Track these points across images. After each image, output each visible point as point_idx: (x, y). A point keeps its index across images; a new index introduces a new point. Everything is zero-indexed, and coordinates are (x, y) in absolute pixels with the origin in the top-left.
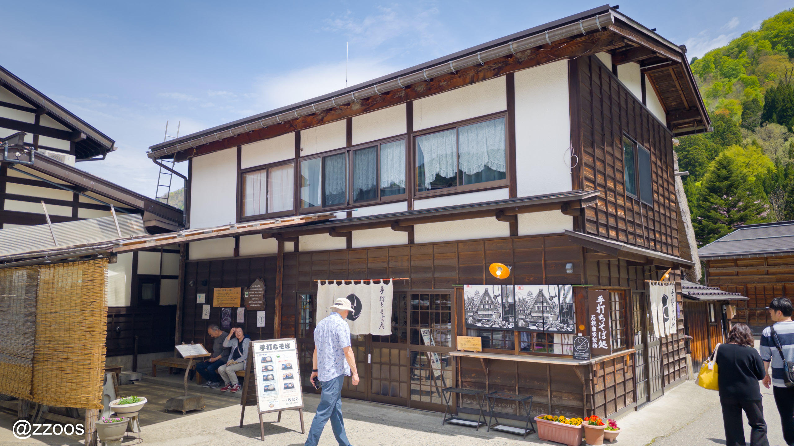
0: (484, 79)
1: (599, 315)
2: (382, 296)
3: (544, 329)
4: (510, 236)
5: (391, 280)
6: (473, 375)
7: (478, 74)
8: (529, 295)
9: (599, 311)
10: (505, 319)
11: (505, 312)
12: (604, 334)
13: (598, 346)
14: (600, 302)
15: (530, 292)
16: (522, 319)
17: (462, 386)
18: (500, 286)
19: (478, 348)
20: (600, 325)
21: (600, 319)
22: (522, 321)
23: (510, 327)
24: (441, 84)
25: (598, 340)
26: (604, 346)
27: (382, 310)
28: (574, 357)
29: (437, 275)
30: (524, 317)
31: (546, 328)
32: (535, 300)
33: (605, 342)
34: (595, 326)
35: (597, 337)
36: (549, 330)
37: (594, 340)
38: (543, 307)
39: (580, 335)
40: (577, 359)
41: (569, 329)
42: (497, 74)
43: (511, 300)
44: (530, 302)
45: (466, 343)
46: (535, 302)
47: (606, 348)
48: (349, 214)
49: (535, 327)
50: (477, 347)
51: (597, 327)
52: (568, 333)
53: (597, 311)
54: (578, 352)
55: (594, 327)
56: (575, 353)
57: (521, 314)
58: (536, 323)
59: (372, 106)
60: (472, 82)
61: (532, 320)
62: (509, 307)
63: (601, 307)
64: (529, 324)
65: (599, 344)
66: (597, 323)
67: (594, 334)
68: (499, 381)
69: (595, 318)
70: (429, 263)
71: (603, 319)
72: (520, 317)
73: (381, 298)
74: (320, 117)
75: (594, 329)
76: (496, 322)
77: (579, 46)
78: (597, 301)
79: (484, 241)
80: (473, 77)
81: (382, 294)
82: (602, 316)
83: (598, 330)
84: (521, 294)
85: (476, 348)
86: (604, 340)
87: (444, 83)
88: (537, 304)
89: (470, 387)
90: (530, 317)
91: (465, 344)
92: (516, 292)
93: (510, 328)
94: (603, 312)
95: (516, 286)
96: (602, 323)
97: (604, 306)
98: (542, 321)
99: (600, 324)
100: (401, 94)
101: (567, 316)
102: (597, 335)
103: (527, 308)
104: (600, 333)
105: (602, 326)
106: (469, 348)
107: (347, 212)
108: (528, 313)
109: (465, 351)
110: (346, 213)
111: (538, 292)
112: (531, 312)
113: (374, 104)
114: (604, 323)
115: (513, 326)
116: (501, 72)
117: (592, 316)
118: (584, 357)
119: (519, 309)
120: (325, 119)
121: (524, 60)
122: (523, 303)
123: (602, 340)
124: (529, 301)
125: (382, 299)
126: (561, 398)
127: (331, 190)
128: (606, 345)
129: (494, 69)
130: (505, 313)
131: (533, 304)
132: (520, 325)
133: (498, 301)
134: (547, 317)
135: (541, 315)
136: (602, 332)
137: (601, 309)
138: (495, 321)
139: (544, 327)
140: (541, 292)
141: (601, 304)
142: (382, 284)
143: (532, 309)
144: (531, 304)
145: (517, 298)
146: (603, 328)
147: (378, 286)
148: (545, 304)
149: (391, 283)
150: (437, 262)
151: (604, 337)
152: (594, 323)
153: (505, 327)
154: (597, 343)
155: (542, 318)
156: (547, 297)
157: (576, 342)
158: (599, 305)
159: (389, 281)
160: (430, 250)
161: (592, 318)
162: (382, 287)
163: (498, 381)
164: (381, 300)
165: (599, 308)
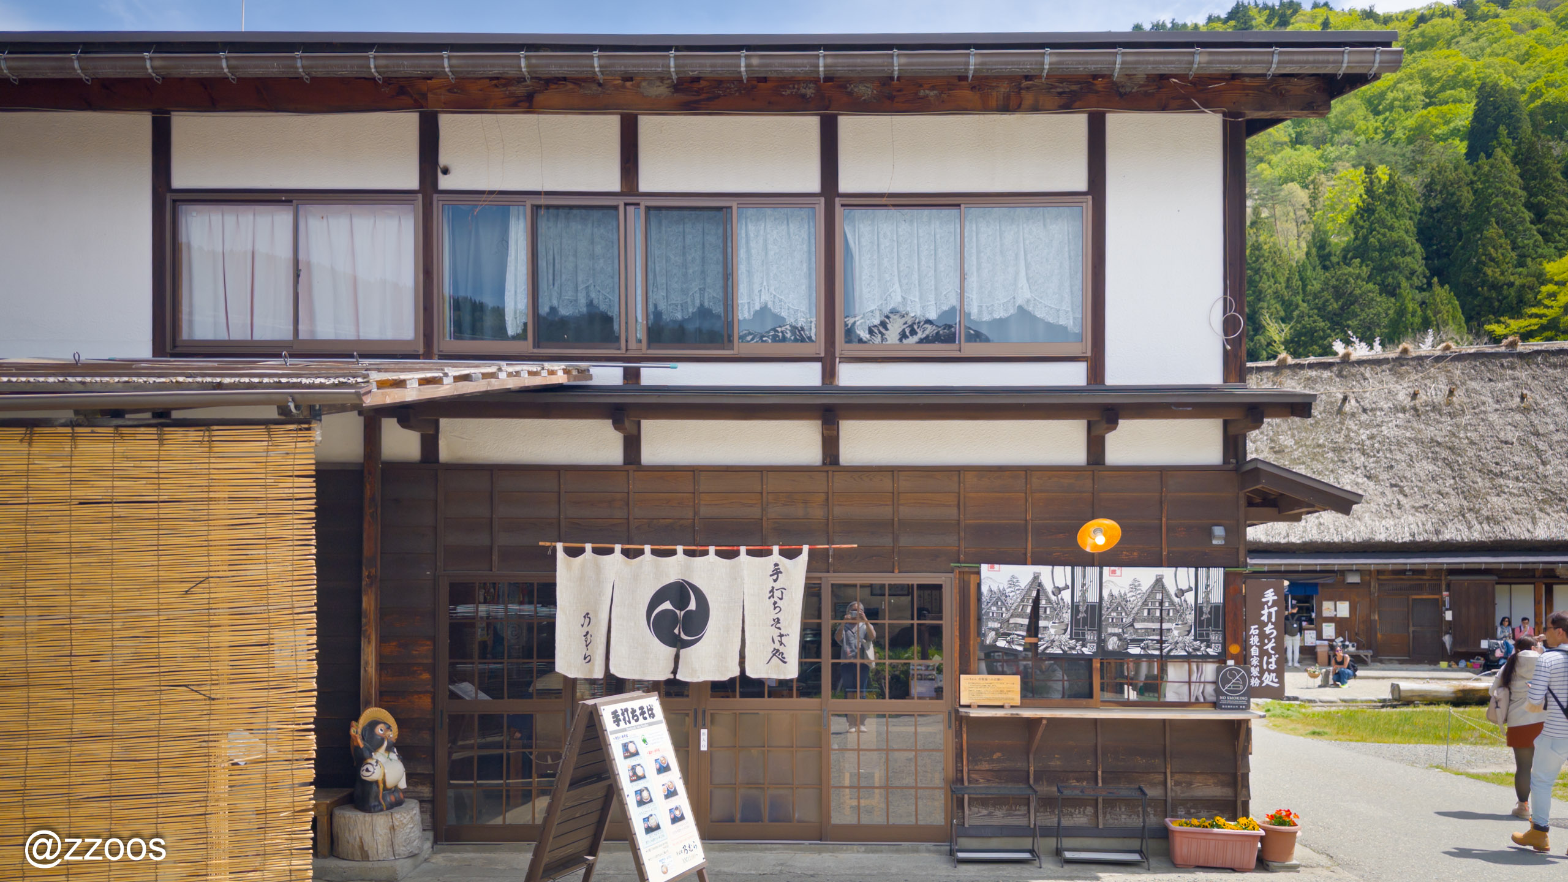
0: (1036, 109)
1: (1266, 625)
2: (777, 585)
3: (1161, 652)
4: (1089, 463)
5: (806, 548)
6: (995, 757)
7: (1019, 93)
8: (1135, 586)
9: (1265, 618)
10: (1077, 636)
11: (1077, 621)
12: (1273, 660)
13: (1262, 682)
14: (1268, 601)
15: (1135, 580)
16: (1114, 635)
17: (969, 782)
18: (1069, 569)
19: (1013, 699)
20: (1267, 644)
21: (1268, 632)
22: (1115, 639)
23: (1086, 651)
24: (922, 93)
25: (1262, 672)
26: (1272, 681)
27: (778, 621)
28: (1216, 705)
29: (905, 541)
30: (1120, 630)
31: (1165, 651)
32: (1144, 598)
33: (1275, 674)
34: (1257, 646)
35: (1261, 666)
36: (1172, 654)
37: (1255, 672)
38: (1161, 610)
39: (1230, 663)
40: (1225, 709)
41: (1210, 651)
42: (1067, 105)
43: (1092, 597)
44: (1135, 601)
45: (983, 690)
46: (1146, 601)
47: (1277, 685)
48: (631, 375)
49: (1139, 649)
50: (1010, 695)
51: (1261, 647)
52: (1206, 658)
53: (1262, 618)
54: (1227, 695)
55: (1254, 647)
56: (1221, 698)
57: (1114, 625)
58: (1142, 641)
59: (709, 99)
60: (1006, 108)
61: (1135, 637)
62: (1086, 612)
63: (1271, 610)
64: (1128, 644)
65: (1264, 678)
66: (1261, 641)
67: (1255, 661)
68: (1058, 763)
69: (1257, 631)
70: (885, 512)
71: (1272, 633)
72: (1110, 630)
73: (772, 591)
74: (520, 90)
75: (1254, 651)
76: (1057, 643)
77: (1247, 95)
78: (1264, 600)
79: (1027, 471)
80: (1007, 98)
81: (775, 581)
82: (1270, 626)
83: (1263, 653)
84: (1115, 585)
85: (1006, 699)
86: (1273, 671)
87: (932, 93)
88: (1147, 605)
89: (988, 781)
90: (1131, 630)
91: (980, 693)
92: (1104, 580)
93: (1086, 653)
94: (1273, 620)
95: (1106, 570)
96: (1270, 640)
97: (1276, 608)
98: (1158, 638)
99: (1266, 641)
100: (803, 91)
101: (1207, 627)
102: (1261, 662)
103: (1126, 614)
104: (1265, 658)
105: (1269, 646)
106: (989, 699)
107: (626, 369)
108: (1128, 622)
109: (979, 706)
110: (621, 369)
111: (1152, 580)
112: (1134, 620)
113: (719, 97)
114: (1273, 640)
115: (1095, 650)
116: (1077, 104)
117: (1253, 627)
118: (1239, 705)
119: (1109, 615)
120: (539, 98)
121: (1130, 92)
122: (1120, 603)
123: (1270, 672)
124: (1132, 599)
125: (777, 594)
126: (1190, 784)
127: (555, 303)
128: (1276, 680)
129: (1060, 94)
130: (1077, 625)
131: (1140, 604)
132: (1110, 648)
133: (1062, 599)
134: (1169, 630)
135: (1157, 626)
136: (1270, 656)
137: (1270, 614)
138: (1053, 641)
139: (1161, 649)
140: (1159, 581)
141: (1270, 604)
142: (776, 557)
143: (1137, 614)
144: (1136, 605)
145: (1105, 594)
146: (1273, 648)
147: (768, 562)
148: (1167, 604)
149: (804, 557)
150: (905, 512)
151: (1273, 666)
152: (1254, 640)
153: (1074, 652)
154: (1260, 678)
155: (1158, 632)
156: (1172, 589)
157: (1224, 677)
158: (1266, 606)
159: (799, 552)
160: (887, 484)
161: (1252, 631)
162: (776, 565)
163: (1056, 763)
164: (773, 596)
165: (1265, 612)
